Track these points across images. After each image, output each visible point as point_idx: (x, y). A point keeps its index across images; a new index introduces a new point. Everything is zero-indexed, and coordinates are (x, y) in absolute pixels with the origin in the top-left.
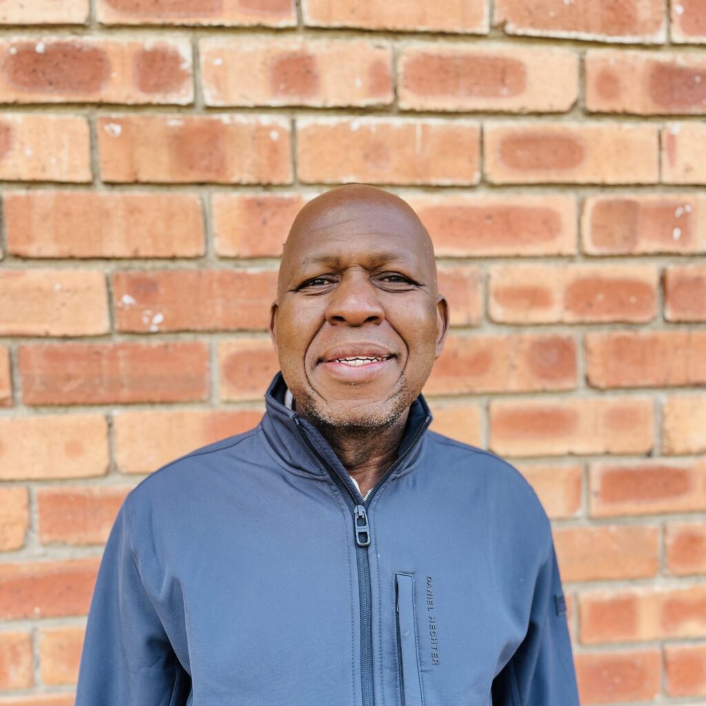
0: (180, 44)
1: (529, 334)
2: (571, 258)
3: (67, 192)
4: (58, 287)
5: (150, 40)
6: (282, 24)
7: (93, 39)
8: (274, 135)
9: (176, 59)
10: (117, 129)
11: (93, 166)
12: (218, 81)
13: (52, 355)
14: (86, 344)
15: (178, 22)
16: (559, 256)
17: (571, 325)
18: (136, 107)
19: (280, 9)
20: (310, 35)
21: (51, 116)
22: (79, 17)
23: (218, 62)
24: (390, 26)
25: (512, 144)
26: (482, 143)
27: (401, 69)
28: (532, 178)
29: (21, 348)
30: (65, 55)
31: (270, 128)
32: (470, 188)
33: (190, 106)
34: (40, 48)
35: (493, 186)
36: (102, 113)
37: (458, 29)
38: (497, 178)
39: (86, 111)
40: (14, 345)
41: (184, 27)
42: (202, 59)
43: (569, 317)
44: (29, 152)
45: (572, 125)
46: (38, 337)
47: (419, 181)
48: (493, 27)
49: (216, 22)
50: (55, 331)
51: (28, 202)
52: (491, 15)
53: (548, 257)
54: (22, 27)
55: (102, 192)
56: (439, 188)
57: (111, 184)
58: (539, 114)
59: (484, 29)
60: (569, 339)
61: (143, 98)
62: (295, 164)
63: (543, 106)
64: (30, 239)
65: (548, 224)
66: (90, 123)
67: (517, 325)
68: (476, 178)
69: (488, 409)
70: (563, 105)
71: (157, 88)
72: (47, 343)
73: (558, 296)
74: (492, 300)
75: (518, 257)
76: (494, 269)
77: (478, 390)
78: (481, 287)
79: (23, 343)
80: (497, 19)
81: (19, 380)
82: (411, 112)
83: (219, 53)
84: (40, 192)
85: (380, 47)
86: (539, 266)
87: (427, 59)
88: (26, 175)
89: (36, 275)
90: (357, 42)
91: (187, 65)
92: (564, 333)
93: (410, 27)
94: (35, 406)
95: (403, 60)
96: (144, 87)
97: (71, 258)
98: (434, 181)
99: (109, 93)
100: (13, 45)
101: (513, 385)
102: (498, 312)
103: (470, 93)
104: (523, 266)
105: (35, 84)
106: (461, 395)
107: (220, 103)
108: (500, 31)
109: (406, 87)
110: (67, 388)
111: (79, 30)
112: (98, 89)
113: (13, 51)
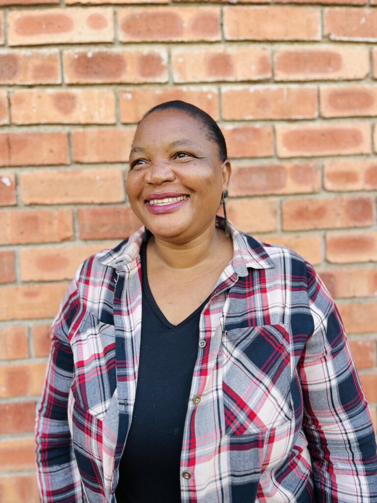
0: (161, 51)
1: (346, 196)
2: (368, 155)
3: (104, 129)
4: (98, 178)
5: (146, 50)
6: (214, 39)
7: (117, 50)
8: (210, 96)
9: (159, 59)
10: (129, 96)
11: (117, 115)
12: (181, 70)
13: (95, 214)
14: (112, 207)
15: (160, 40)
16: (362, 154)
17: (369, 191)
18: (139, 84)
19: (212, 32)
20: (228, 44)
21: (96, 91)
22: (109, 39)
23: (181, 60)
24: (270, 38)
25: (335, 97)
26: (319, 96)
27: (275, 60)
28: (346, 114)
29: (79, 210)
30: (103, 58)
31: (207, 93)
32: (313, 120)
33: (166, 83)
34: (90, 55)
35: (325, 119)
36: (121, 88)
37: (305, 38)
38: (327, 114)
39: (113, 87)
40: (75, 208)
41: (163, 43)
42: (173, 59)
43: (368, 187)
44: (84, 109)
45: (367, 86)
46: (87, 204)
47: (285, 117)
48: (323, 37)
49: (180, 39)
50: (97, 201)
51: (84, 135)
52: (323, 30)
53: (355, 155)
54: (80, 44)
55: (121, 128)
56: (296, 121)
57: (125, 124)
58: (348, 80)
59: (318, 37)
60: (368, 199)
61: (142, 80)
62: (220, 111)
63: (351, 76)
64: (84, 154)
65: (356, 137)
66: (115, 93)
67: (340, 192)
68: (316, 115)
69: (325, 237)
70: (361, 75)
71: (150, 74)
72: (92, 207)
73: (362, 176)
74: (326, 180)
75: (339, 156)
76: (326, 162)
77: (319, 227)
78: (319, 173)
79: (80, 207)
80: (326, 32)
81: (77, 227)
82: (282, 82)
83: (182, 55)
84: (90, 130)
85: (264, 49)
86: (351, 160)
87: (288, 55)
88: (83, 121)
89: (87, 171)
90: (253, 47)
91: (165, 62)
92: (365, 195)
93: (280, 38)
94: (85, 240)
95: (277, 55)
96: (143, 74)
97: (105, 163)
98: (294, 117)
99: (125, 78)
100: (76, 54)
101: (338, 224)
102: (329, 185)
103: (312, 71)
104: (342, 160)
105: (87, 74)
106: (311, 230)
107: (182, 81)
108: (327, 39)
109: (279, 69)
110: (103, 230)
111: (109, 45)
112: (119, 75)
113: (76, 56)
